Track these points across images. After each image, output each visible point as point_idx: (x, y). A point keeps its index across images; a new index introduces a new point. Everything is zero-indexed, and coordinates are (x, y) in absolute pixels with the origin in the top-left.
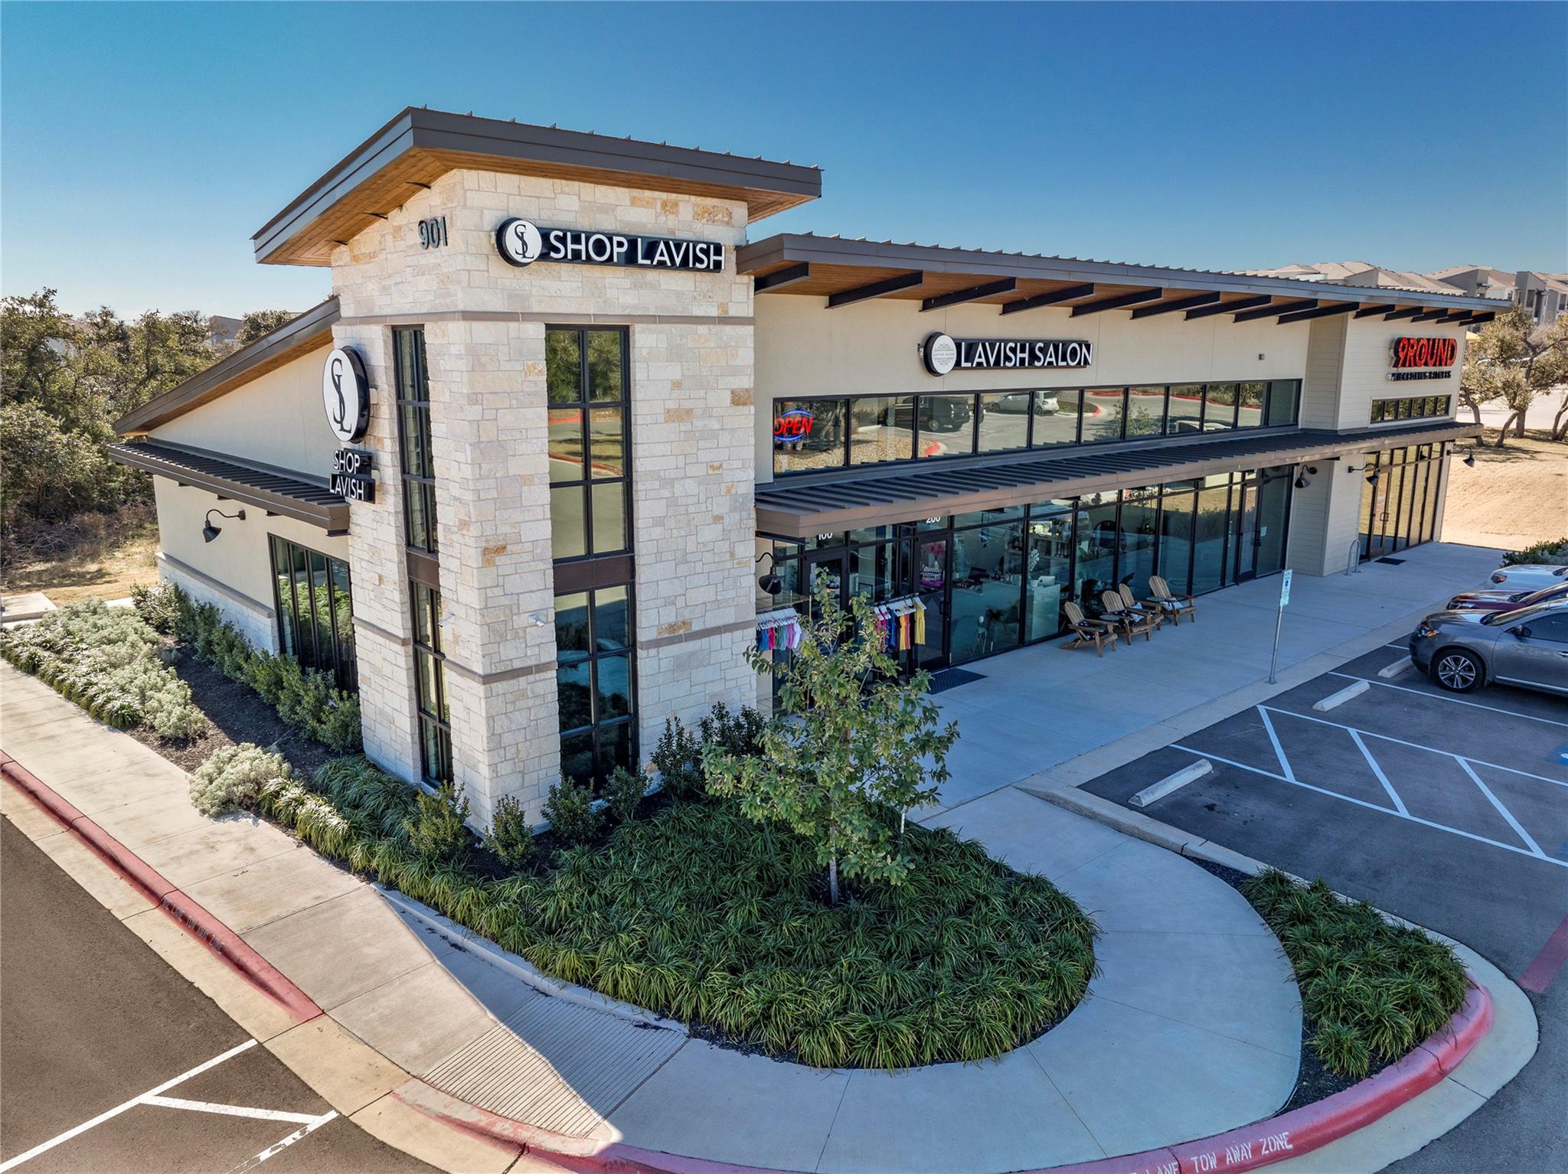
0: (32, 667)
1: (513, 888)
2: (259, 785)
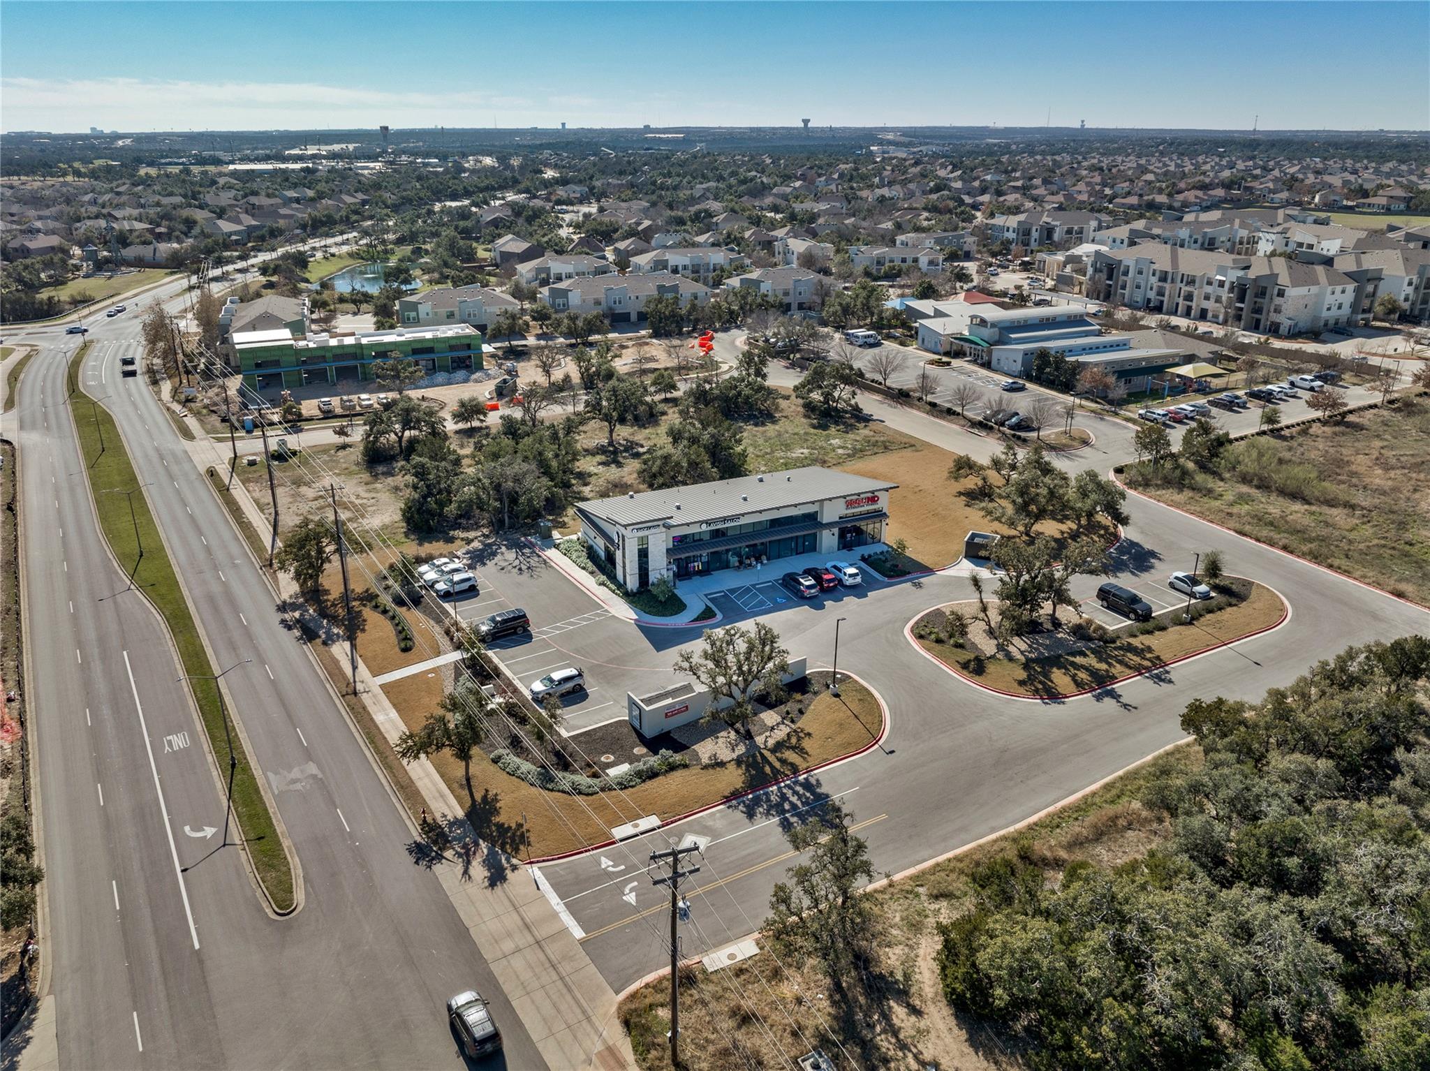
0: (565, 554)
1: (631, 598)
2: (604, 582)
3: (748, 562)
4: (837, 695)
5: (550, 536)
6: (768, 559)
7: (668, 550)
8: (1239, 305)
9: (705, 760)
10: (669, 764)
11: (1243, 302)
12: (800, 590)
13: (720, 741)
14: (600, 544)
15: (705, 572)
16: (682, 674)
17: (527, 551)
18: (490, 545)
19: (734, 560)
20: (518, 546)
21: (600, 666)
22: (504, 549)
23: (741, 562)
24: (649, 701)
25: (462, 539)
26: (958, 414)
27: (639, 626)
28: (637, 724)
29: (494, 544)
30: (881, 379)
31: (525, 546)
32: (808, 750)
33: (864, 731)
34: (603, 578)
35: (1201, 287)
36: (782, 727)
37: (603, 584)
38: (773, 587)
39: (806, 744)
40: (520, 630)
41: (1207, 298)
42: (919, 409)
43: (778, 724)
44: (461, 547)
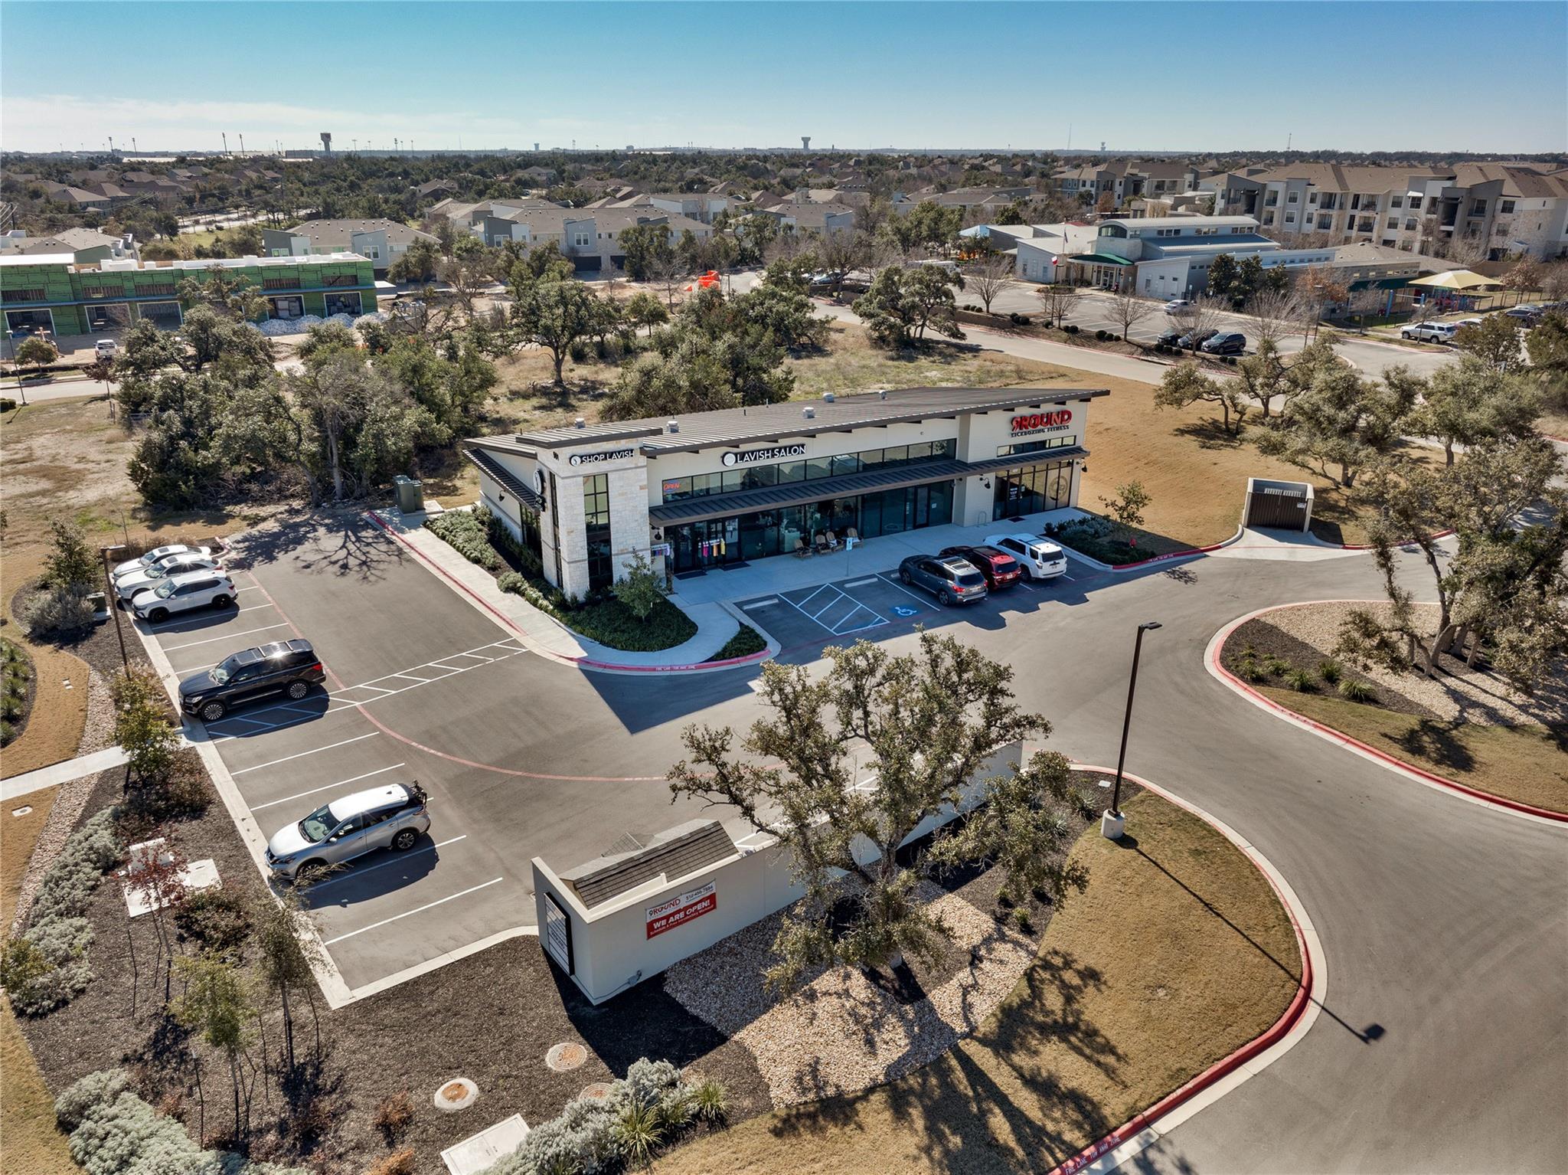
0: (443, 538)
1: (572, 614)
2: (515, 584)
3: (820, 539)
4: (1125, 841)
5: (419, 508)
6: (861, 536)
7: (653, 511)
8: (1444, 228)
9: (783, 1094)
10: (663, 1119)
11: (1452, 224)
12: (945, 589)
13: (825, 1006)
14: (512, 510)
15: (733, 560)
16: (698, 799)
17: (368, 534)
18: (296, 526)
19: (792, 537)
20: (353, 526)
21: (481, 773)
22: (322, 531)
23: (806, 541)
24: (594, 888)
25: (245, 518)
26: (1118, 339)
27: (589, 675)
28: (562, 958)
29: (306, 523)
30: (979, 303)
31: (367, 526)
32: (1111, 1034)
33: (1254, 958)
34: (515, 576)
35: (1384, 211)
36: (1003, 950)
37: (512, 589)
38: (881, 585)
39: (1095, 1009)
40: (298, 691)
41: (1393, 225)
42: (1050, 337)
43: (987, 941)
44: (234, 531)
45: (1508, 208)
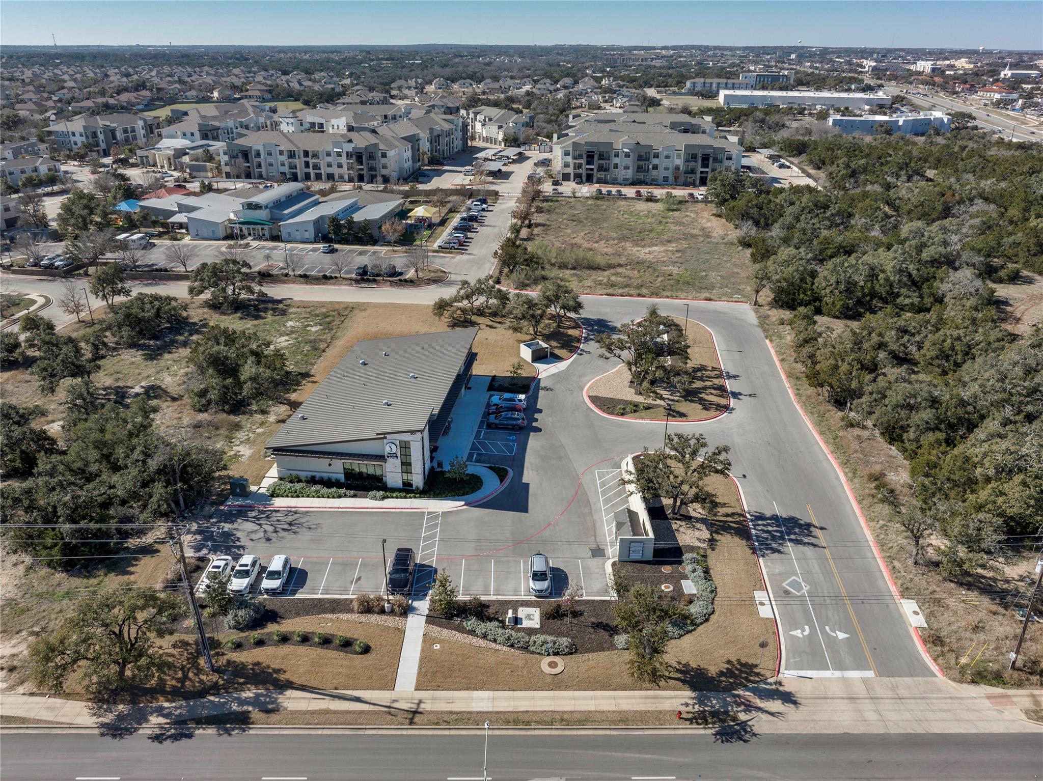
8: (358, 167)
9: (702, 545)
11: (361, 164)
12: (515, 424)
13: (682, 530)
14: (335, 469)
28: (637, 557)
35: (324, 159)
37: (384, 497)
38: (488, 433)
41: (330, 165)
42: (294, 282)
45: (384, 155)
